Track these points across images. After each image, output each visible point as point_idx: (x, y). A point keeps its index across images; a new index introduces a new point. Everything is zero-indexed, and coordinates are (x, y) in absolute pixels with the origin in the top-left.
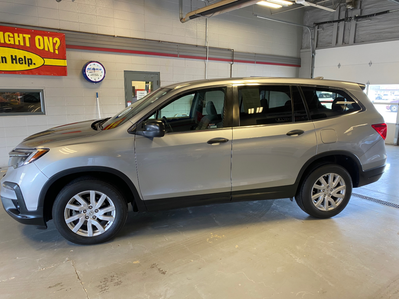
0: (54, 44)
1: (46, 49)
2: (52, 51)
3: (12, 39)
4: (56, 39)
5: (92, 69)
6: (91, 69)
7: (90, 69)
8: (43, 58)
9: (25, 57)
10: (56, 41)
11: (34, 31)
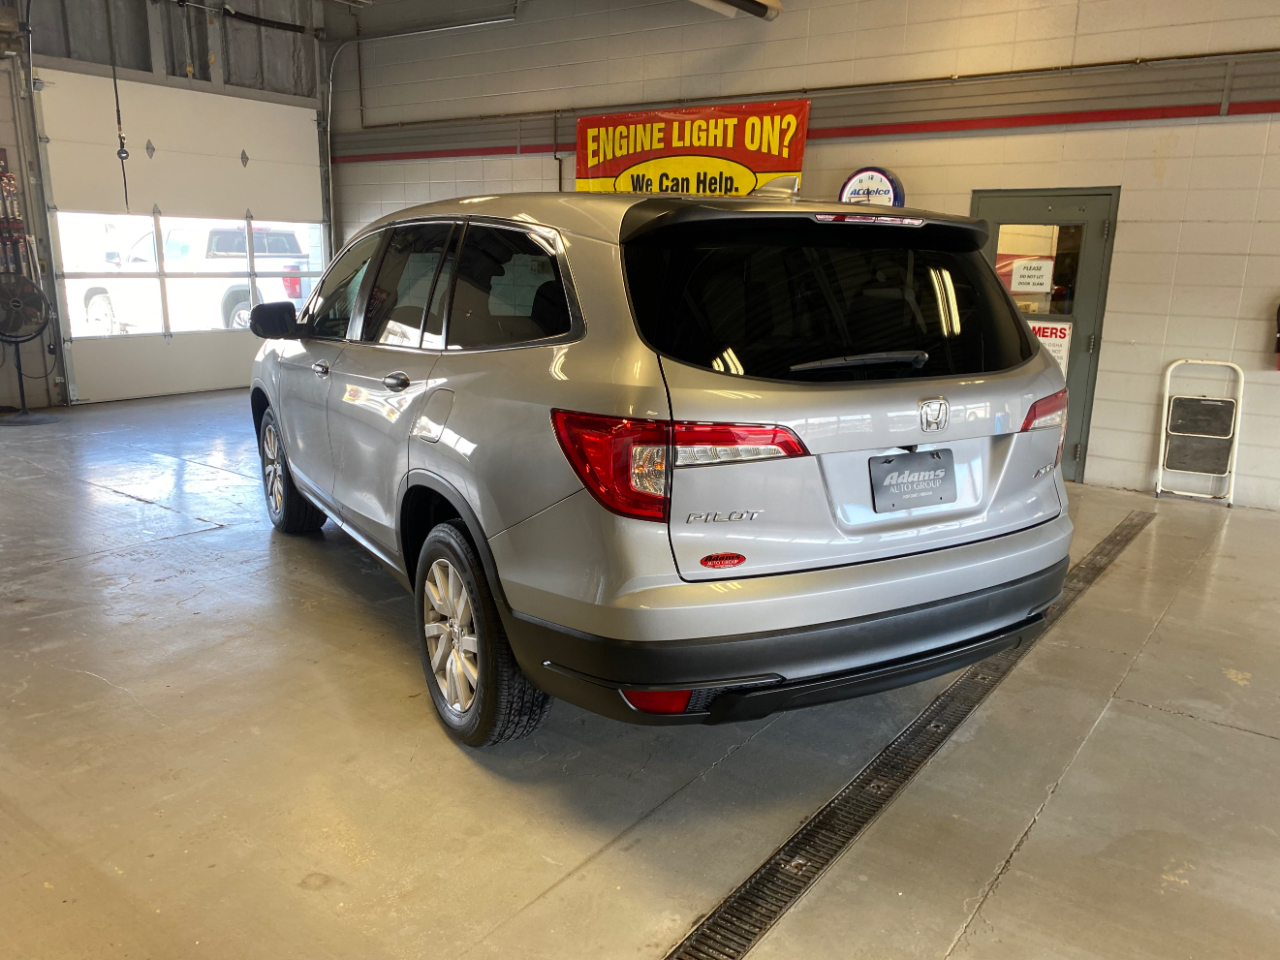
0: (783, 133)
1: (765, 149)
2: (775, 152)
3: (703, 135)
4: (791, 118)
5: (864, 193)
6: (861, 192)
7: (858, 194)
8: (754, 173)
9: (721, 174)
10: (789, 124)
11: (746, 107)
